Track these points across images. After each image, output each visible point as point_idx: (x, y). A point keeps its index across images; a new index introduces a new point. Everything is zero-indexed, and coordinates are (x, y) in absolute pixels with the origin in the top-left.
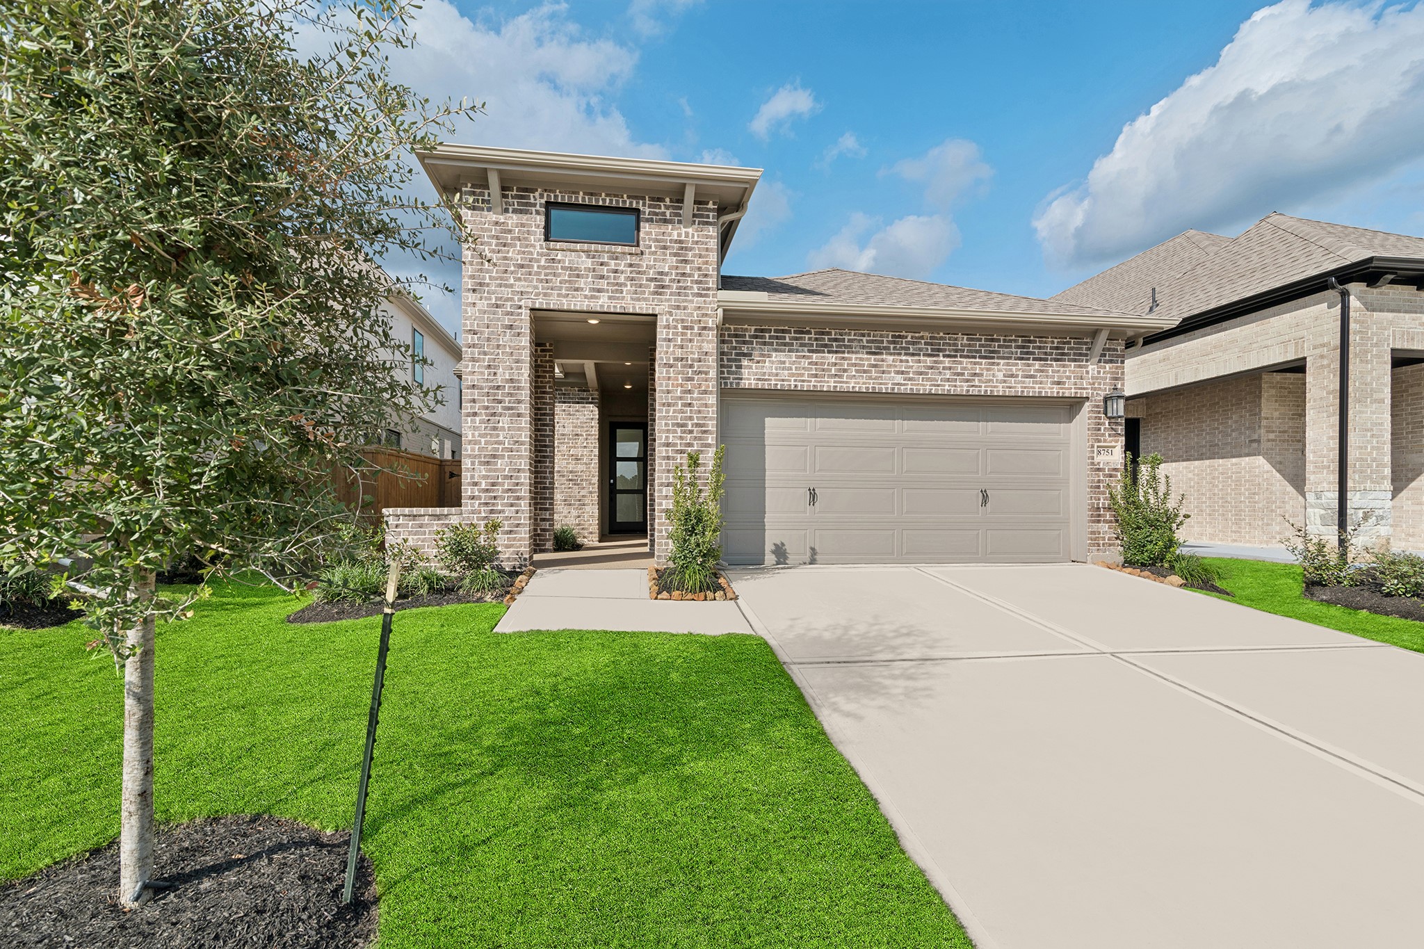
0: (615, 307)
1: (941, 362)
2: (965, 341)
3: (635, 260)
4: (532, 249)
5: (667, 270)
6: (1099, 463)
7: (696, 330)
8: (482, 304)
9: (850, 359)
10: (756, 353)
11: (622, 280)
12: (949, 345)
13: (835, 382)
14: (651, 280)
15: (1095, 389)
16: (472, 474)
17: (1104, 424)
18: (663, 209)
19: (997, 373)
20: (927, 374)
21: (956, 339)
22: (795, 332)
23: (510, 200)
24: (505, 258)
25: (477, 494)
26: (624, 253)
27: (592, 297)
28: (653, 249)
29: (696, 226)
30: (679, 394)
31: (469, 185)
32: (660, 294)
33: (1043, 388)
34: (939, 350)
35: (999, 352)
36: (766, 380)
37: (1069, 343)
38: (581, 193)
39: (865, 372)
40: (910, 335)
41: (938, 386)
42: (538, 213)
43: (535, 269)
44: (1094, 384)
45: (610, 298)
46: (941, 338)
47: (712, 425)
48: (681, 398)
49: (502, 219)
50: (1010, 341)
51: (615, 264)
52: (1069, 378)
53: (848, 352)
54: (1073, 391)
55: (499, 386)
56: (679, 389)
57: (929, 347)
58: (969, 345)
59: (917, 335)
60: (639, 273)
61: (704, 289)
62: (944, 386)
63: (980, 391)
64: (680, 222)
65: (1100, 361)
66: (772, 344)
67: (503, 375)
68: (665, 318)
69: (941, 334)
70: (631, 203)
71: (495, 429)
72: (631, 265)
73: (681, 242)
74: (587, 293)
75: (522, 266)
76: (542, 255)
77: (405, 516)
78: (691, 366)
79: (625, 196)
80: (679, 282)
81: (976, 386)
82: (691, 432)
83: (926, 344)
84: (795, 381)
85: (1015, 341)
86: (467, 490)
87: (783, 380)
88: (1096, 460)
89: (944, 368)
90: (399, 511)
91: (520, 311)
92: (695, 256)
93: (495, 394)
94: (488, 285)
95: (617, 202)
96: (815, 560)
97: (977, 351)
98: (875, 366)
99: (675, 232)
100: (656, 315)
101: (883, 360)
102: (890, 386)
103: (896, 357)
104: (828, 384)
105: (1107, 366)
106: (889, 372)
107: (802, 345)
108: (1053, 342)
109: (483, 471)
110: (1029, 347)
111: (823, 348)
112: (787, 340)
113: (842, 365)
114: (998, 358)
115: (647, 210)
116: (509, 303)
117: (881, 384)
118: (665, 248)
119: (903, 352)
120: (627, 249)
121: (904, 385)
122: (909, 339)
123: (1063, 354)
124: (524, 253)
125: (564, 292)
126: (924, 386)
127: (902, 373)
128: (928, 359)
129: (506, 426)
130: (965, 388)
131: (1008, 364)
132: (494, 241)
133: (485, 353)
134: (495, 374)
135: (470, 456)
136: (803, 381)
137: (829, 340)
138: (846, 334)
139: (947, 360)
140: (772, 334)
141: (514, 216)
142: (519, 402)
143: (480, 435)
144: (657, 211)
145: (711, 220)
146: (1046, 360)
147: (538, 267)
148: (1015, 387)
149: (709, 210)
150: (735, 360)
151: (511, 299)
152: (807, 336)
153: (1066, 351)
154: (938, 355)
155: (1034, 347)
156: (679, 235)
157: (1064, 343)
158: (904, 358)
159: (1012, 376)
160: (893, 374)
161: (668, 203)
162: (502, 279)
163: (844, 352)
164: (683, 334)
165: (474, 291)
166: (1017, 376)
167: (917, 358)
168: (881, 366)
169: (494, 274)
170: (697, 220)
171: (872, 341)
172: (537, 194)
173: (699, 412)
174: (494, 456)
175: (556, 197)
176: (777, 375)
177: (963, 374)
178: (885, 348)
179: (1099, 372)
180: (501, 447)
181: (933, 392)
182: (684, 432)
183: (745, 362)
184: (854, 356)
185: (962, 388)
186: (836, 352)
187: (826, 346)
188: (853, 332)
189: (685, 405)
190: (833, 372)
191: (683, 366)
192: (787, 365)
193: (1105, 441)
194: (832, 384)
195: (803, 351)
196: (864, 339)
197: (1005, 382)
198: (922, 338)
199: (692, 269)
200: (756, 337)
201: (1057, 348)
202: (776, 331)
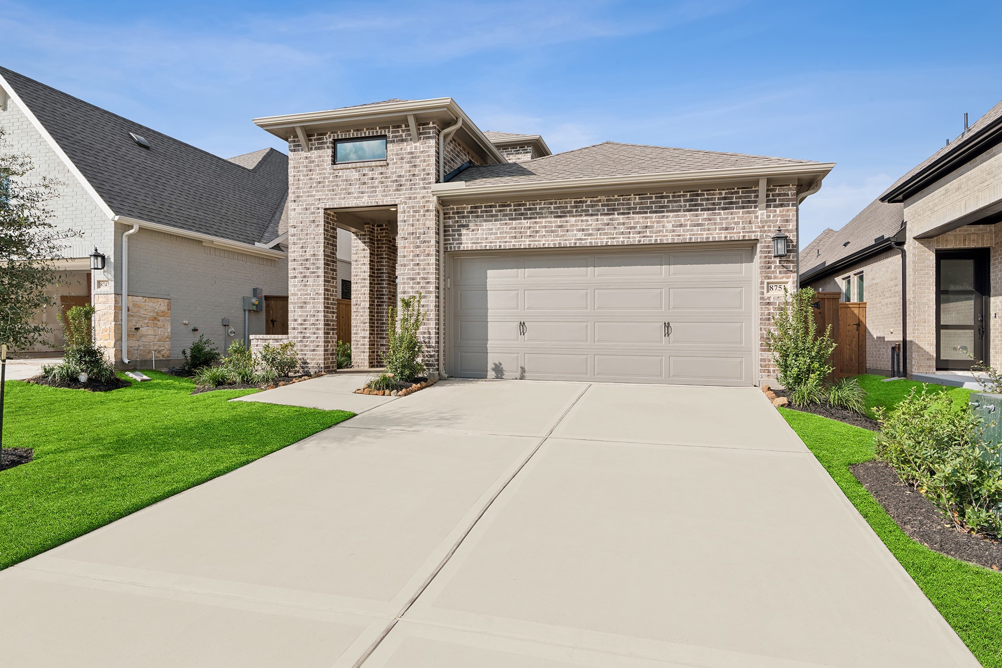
0: (371, 202)
1: (616, 219)
2: (637, 200)
3: (383, 170)
4: (325, 171)
5: (403, 174)
6: (769, 298)
7: (422, 213)
8: (299, 209)
9: (541, 223)
10: (471, 224)
11: (376, 184)
12: (623, 204)
13: (529, 241)
14: (393, 182)
15: (765, 232)
16: (294, 314)
17: (775, 262)
18: (401, 133)
19: (667, 224)
20: (604, 229)
21: (629, 199)
22: (500, 206)
23: (313, 142)
24: (311, 179)
25: (296, 326)
26: (377, 166)
27: (359, 197)
28: (395, 161)
29: (421, 141)
30: (411, 258)
31: (292, 137)
32: (399, 190)
33: (711, 234)
34: (614, 210)
35: (668, 206)
36: (478, 243)
37: (737, 193)
38: (352, 131)
39: (552, 231)
40: (589, 200)
41: (614, 238)
42: (328, 147)
43: (327, 183)
44: (763, 227)
45: (369, 197)
46: (616, 200)
47: (432, 278)
48: (412, 260)
49: (309, 154)
50: (679, 196)
51: (372, 174)
52: (738, 223)
53: (540, 218)
54: (742, 234)
55: (307, 259)
56: (411, 254)
57: (606, 208)
58: (641, 203)
59: (595, 199)
60: (386, 178)
61: (427, 184)
62: (619, 238)
63: (649, 240)
64: (411, 140)
65: (768, 206)
66: (483, 216)
67: (310, 251)
68: (402, 206)
69: (616, 197)
70: (381, 132)
71: (305, 286)
72: (382, 173)
73: (412, 153)
74: (355, 195)
75: (320, 183)
76: (330, 174)
77: (261, 339)
78: (419, 238)
79: (378, 128)
80: (411, 181)
81: (648, 237)
82: (419, 283)
83: (602, 205)
84: (500, 242)
85: (684, 196)
86: (291, 324)
87: (491, 243)
88: (766, 295)
89: (618, 224)
90: (258, 336)
91: (318, 211)
92: (421, 161)
93: (305, 264)
94: (302, 196)
95: (373, 132)
96: (524, 376)
97: (648, 208)
98: (561, 226)
99: (408, 147)
100: (397, 205)
101: (567, 222)
102: (573, 241)
103: (578, 218)
104: (525, 243)
105: (778, 210)
106: (573, 231)
107: (505, 215)
108: (721, 194)
109: (299, 312)
110: (697, 200)
111: (520, 216)
112: (494, 213)
113: (534, 227)
114: (668, 211)
115: (391, 135)
116: (313, 207)
117: (566, 240)
118: (402, 159)
119: (584, 213)
120: (378, 163)
121: (585, 239)
122: (589, 203)
123: (731, 203)
124: (321, 174)
125: (342, 196)
126: (601, 240)
127: (583, 230)
128: (605, 217)
129: (311, 284)
130: (637, 239)
131: (678, 216)
132: (305, 169)
133: (300, 239)
134: (305, 251)
135: (292, 303)
136: (506, 242)
137: (525, 209)
138: (537, 204)
139: (621, 217)
140: (483, 209)
141: (316, 152)
142: (318, 268)
143: (298, 290)
144: (397, 134)
145: (431, 135)
146: (715, 209)
147: (329, 182)
148: (684, 235)
149: (430, 128)
150: (458, 230)
151: (314, 204)
152: (508, 208)
153: (734, 200)
154: (614, 214)
155: (702, 200)
156: (411, 148)
157: (732, 193)
158: (585, 218)
159: (681, 225)
160: (575, 232)
161: (404, 128)
162: (308, 192)
163: (536, 218)
164: (413, 216)
165: (295, 201)
166: (686, 225)
167: (595, 217)
168: (566, 226)
169: (305, 190)
170: (422, 136)
171: (559, 208)
172: (327, 136)
173: (424, 269)
174: (305, 303)
175: (338, 135)
176: (487, 239)
177: (634, 228)
178: (569, 212)
179: (769, 216)
180: (309, 297)
181: (609, 244)
182: (414, 283)
183: (464, 231)
184: (544, 220)
185: (635, 239)
186: (530, 218)
187: (522, 214)
188: (543, 202)
189: (414, 265)
190: (528, 234)
191: (414, 238)
192: (494, 231)
193: (775, 278)
194: (528, 243)
195: (505, 220)
196: (552, 206)
197: (674, 231)
198: (600, 201)
199: (419, 171)
200: (472, 212)
201: (725, 198)
202: (485, 207)
